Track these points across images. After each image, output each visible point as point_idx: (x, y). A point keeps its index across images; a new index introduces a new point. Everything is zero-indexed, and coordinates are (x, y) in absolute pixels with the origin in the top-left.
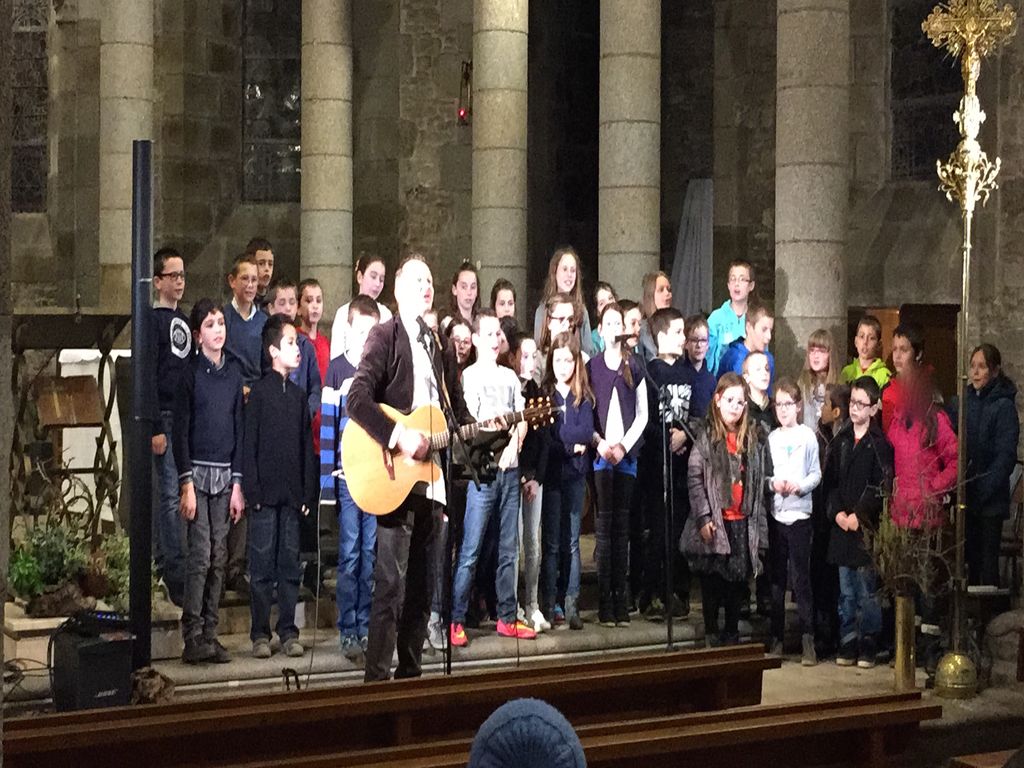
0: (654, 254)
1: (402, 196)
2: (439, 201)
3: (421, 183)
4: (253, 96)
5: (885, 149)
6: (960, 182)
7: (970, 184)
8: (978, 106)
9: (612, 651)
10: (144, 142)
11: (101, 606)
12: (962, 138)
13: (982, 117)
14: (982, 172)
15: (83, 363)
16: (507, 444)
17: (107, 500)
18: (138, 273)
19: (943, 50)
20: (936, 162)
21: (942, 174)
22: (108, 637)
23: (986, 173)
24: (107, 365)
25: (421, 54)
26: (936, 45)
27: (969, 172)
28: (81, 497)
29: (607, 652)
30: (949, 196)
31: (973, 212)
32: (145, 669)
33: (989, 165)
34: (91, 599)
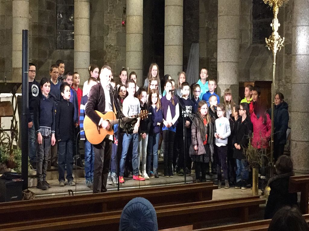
0: (181, 65)
1: (105, 48)
2: (116, 49)
3: (111, 44)
4: (59, 17)
5: (250, 35)
6: (272, 44)
7: (275, 45)
8: (278, 22)
9: (168, 184)
10: (26, 30)
11: (13, 171)
12: (272, 31)
13: (279, 25)
14: (279, 42)
15: (7, 97)
16: (136, 122)
17: (14, 139)
18: (24, 70)
19: (268, 5)
20: (265, 38)
21: (267, 42)
22: (15, 180)
23: (280, 42)
24: (14, 98)
25: (110, 5)
26: (265, 3)
27: (275, 42)
28: (7, 138)
29: (166, 185)
30: (269, 48)
31: (276, 53)
32: (26, 190)
33: (281, 39)
34: (9, 169)
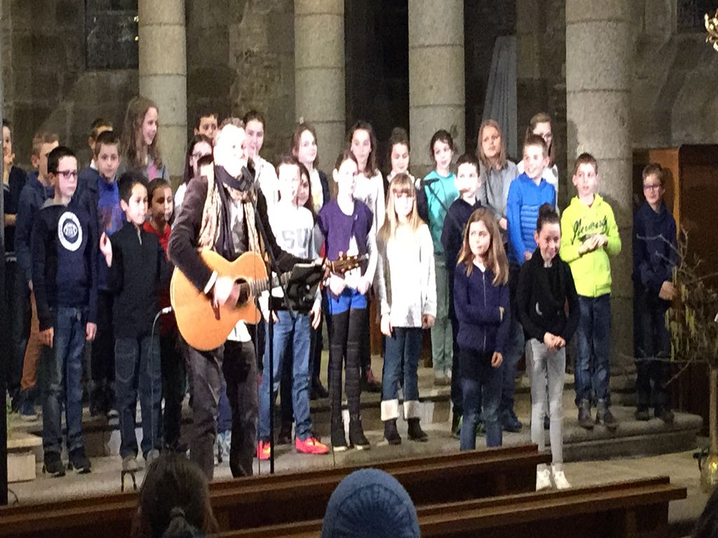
0: (459, 106)
1: (232, 61)
2: (266, 63)
3: (250, 48)
21: (709, 28)
